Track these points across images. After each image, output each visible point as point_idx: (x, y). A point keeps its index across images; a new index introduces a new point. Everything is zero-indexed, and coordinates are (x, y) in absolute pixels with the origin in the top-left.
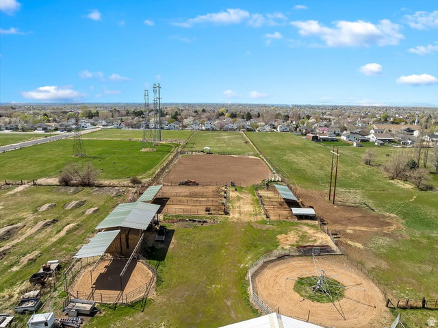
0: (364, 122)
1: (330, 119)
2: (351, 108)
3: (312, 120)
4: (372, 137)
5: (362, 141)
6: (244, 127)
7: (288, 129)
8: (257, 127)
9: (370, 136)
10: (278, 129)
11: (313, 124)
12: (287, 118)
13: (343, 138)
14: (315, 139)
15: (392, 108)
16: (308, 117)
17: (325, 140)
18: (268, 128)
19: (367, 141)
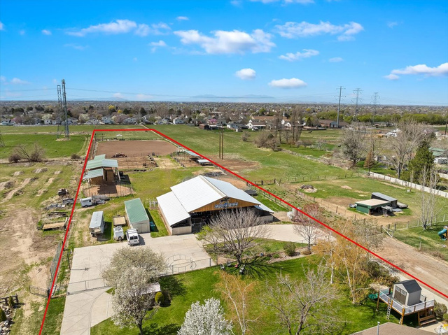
0: (245, 115)
1: (217, 114)
2: (236, 105)
3: (202, 115)
4: (250, 125)
5: (243, 128)
6: (142, 121)
7: (183, 122)
8: (155, 120)
9: (249, 125)
10: (174, 122)
11: (203, 117)
12: (180, 113)
13: (229, 126)
14: (207, 127)
15: (271, 105)
16: (199, 112)
17: (214, 128)
18: (165, 121)
19: (246, 128)
